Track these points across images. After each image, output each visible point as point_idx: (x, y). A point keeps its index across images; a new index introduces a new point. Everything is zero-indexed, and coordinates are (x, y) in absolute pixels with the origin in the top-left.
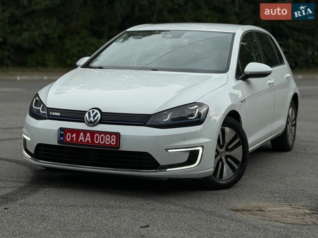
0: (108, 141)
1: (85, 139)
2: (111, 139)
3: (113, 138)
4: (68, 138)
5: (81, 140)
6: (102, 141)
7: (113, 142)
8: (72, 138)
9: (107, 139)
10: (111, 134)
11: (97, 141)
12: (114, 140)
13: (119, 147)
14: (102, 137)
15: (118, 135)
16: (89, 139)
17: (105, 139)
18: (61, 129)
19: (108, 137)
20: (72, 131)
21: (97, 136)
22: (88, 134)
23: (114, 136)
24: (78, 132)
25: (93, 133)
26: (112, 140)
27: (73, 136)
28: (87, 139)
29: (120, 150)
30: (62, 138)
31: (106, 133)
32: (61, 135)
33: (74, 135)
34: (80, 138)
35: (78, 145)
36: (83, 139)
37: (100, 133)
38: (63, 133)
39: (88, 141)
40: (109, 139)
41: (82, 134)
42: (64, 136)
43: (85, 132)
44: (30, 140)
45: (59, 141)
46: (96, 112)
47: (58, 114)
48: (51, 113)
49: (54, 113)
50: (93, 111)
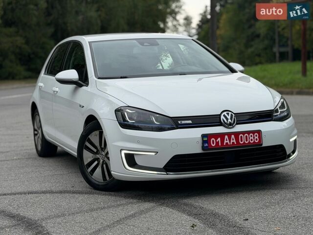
0: (252, 140)
1: (230, 142)
2: (254, 138)
3: (256, 136)
4: (213, 144)
5: (227, 143)
6: (247, 140)
7: (257, 139)
8: (217, 143)
9: (251, 138)
10: (253, 132)
11: (242, 141)
12: (257, 137)
13: (262, 144)
14: (246, 136)
15: (259, 132)
16: (234, 141)
17: (249, 138)
18: (203, 136)
19: (251, 136)
20: (216, 136)
21: (241, 137)
22: (233, 136)
23: (256, 134)
24: (222, 136)
25: (237, 134)
26: (256, 138)
27: (217, 141)
28: (232, 141)
29: (263, 146)
30: (207, 145)
31: (249, 132)
32: (204, 142)
33: (219, 139)
34: (225, 142)
35: (224, 148)
36: (228, 141)
37: (244, 133)
38: (206, 139)
39: (233, 143)
40: (252, 138)
41: (226, 137)
42: (208, 142)
43: (229, 135)
44: (154, 154)
45: (203, 148)
46: (230, 113)
47: (190, 122)
48: (179, 122)
49: (183, 122)
50: (228, 114)
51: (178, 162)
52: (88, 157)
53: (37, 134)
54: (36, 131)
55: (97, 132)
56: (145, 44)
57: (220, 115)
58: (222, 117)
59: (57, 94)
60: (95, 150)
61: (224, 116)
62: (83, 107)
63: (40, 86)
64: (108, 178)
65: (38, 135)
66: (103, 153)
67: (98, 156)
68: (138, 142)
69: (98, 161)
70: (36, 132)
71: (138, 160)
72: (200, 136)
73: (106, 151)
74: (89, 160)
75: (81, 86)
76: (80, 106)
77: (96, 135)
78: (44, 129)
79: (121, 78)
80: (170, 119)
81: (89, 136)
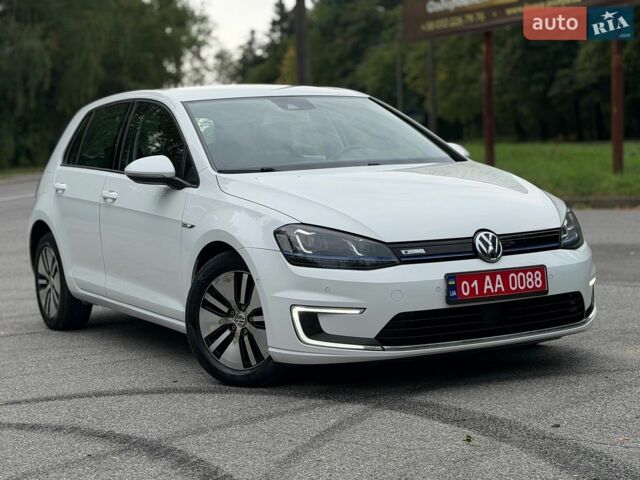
0: (530, 283)
1: (494, 287)
2: (534, 279)
3: (538, 276)
4: (466, 291)
5: (489, 290)
6: (522, 285)
7: (538, 283)
8: (473, 290)
9: (529, 280)
10: (533, 269)
11: (513, 286)
12: (539, 279)
13: (547, 292)
14: (521, 277)
15: (542, 269)
16: (501, 286)
17: (526, 280)
18: (449, 277)
19: (530, 277)
20: (470, 276)
21: (513, 277)
22: (499, 277)
23: (537, 272)
24: (479, 276)
25: (505, 273)
26: (537, 279)
27: (472, 286)
28: (497, 286)
29: (549, 294)
30: (454, 293)
31: (525, 270)
32: (449, 288)
33: (475, 283)
34: (486, 287)
35: (485, 299)
36: (491, 287)
37: (516, 270)
38: (453, 283)
39: (499, 289)
40: (531, 280)
41: (488, 278)
42: (456, 287)
43: (493, 274)
44: (357, 312)
45: (449, 299)
46: (491, 235)
47: (422, 251)
48: (403, 252)
49: (410, 252)
50: (487, 235)
51: (403, 327)
52: (209, 322)
53: (44, 286)
54: (43, 278)
55: (231, 275)
56: (290, 106)
57: (473, 238)
58: (478, 242)
59: (116, 204)
60: (226, 310)
61: (481, 239)
62: (192, 227)
63: (57, 190)
64: (253, 362)
65: (49, 287)
66: (242, 314)
67: (231, 320)
68: (327, 291)
69: (231, 329)
70: (41, 282)
71: (326, 325)
72: (442, 277)
73: (250, 310)
74: (213, 328)
75: (180, 187)
76: (185, 225)
77: (229, 280)
78: (69, 274)
79: (263, 170)
80: (385, 246)
81: (213, 283)
